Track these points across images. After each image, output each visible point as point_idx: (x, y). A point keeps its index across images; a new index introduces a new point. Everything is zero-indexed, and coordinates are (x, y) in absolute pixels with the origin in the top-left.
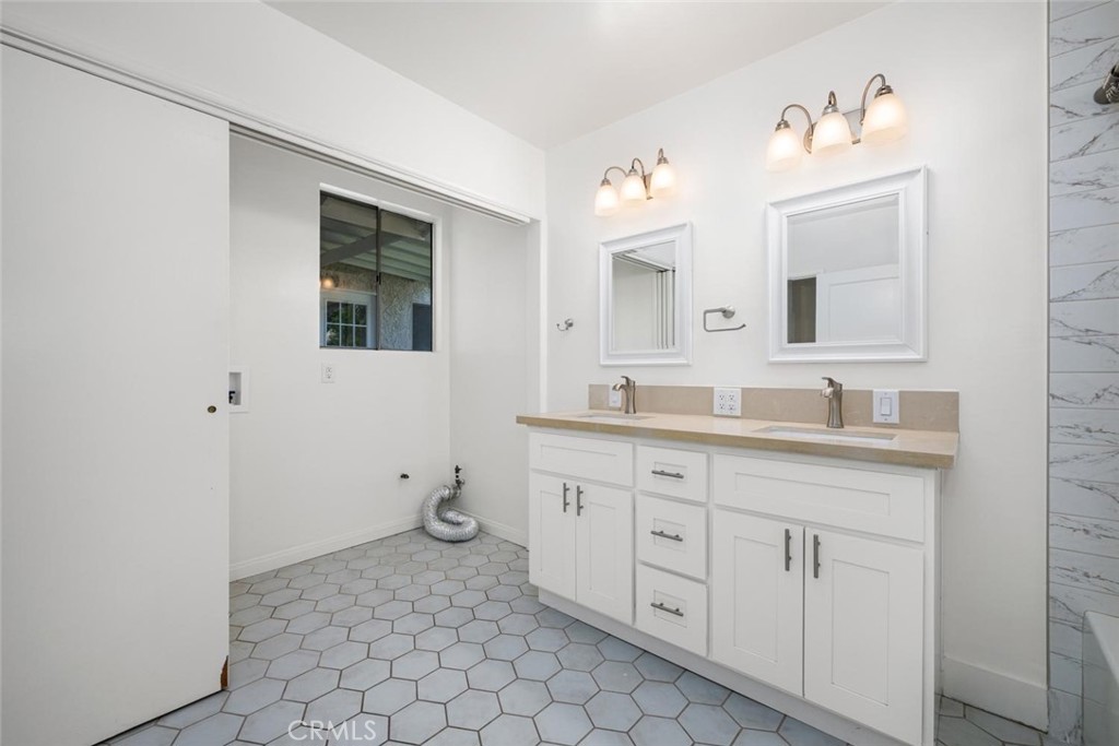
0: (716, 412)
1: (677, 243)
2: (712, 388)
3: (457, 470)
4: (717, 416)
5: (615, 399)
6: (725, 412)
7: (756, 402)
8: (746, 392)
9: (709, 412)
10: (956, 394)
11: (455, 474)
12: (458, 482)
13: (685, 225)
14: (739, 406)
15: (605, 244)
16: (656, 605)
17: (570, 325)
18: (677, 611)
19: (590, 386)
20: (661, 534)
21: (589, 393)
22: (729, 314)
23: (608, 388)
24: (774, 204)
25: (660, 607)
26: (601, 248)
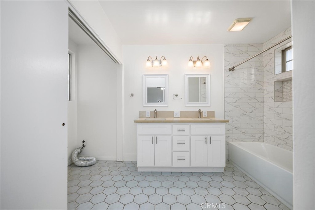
0: (174, 117)
2: (174, 111)
3: (83, 142)
4: (175, 117)
6: (177, 116)
7: (183, 114)
8: (181, 112)
9: (173, 117)
10: (214, 112)
11: (82, 143)
12: (84, 146)
13: (167, 75)
14: (179, 115)
15: (145, 75)
16: (178, 160)
17: (132, 95)
18: (183, 159)
19: (140, 112)
20: (179, 144)
21: (140, 113)
22: (177, 96)
23: (146, 112)
24: (186, 74)
25: (179, 160)
26: (144, 76)
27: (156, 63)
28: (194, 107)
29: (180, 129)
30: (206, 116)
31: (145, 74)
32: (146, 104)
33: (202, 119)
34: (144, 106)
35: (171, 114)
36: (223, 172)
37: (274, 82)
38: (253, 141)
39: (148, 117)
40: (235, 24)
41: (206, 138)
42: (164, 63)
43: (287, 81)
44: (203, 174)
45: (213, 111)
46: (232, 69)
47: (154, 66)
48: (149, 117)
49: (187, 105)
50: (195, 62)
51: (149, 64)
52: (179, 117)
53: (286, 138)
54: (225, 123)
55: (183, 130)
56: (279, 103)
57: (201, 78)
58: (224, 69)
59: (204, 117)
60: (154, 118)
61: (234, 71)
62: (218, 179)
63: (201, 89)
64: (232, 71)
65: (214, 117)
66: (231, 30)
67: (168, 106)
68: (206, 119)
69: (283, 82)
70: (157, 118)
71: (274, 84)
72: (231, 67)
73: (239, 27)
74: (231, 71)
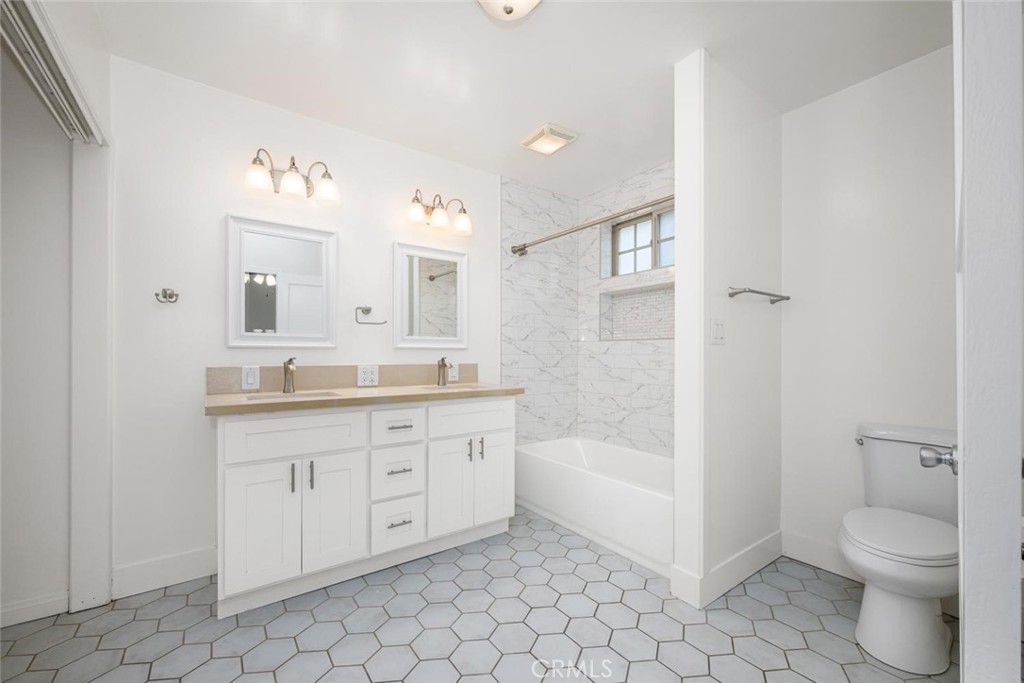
0: (359, 384)
1: (324, 246)
2: (356, 367)
4: (360, 387)
5: (251, 380)
6: (366, 384)
7: (387, 375)
8: (381, 368)
9: (355, 385)
10: (476, 365)
13: (333, 234)
14: (376, 378)
15: (236, 219)
16: (389, 527)
17: (168, 296)
18: (405, 523)
19: (209, 370)
20: (392, 473)
21: (208, 376)
22: (367, 311)
23: (239, 370)
24: (399, 244)
25: (392, 526)
26: (231, 221)
27: (292, 183)
28: (425, 350)
29: (396, 425)
30: (457, 379)
31: (235, 214)
32: (242, 337)
33: (449, 388)
34: (231, 344)
35: (349, 375)
36: (507, 530)
37: (598, 294)
38: (558, 438)
39: (250, 392)
40: (542, 134)
41: (470, 444)
42: (325, 189)
43: (619, 295)
44: (460, 551)
45: (474, 362)
46: (521, 250)
47: (281, 189)
48: (258, 391)
49: (400, 346)
50: (429, 210)
51: (259, 177)
52: (377, 384)
53: (621, 422)
54: (513, 397)
55: (405, 427)
56: (607, 344)
57: (421, 259)
58: (502, 247)
59: (451, 382)
60: (281, 393)
61: (523, 257)
62: (503, 552)
63: (420, 296)
64: (521, 255)
65: (476, 381)
66: (529, 147)
67: (335, 348)
68: (457, 388)
69: (613, 297)
70: (296, 392)
71: (598, 300)
72: (519, 243)
73: (548, 146)
74: (517, 255)
